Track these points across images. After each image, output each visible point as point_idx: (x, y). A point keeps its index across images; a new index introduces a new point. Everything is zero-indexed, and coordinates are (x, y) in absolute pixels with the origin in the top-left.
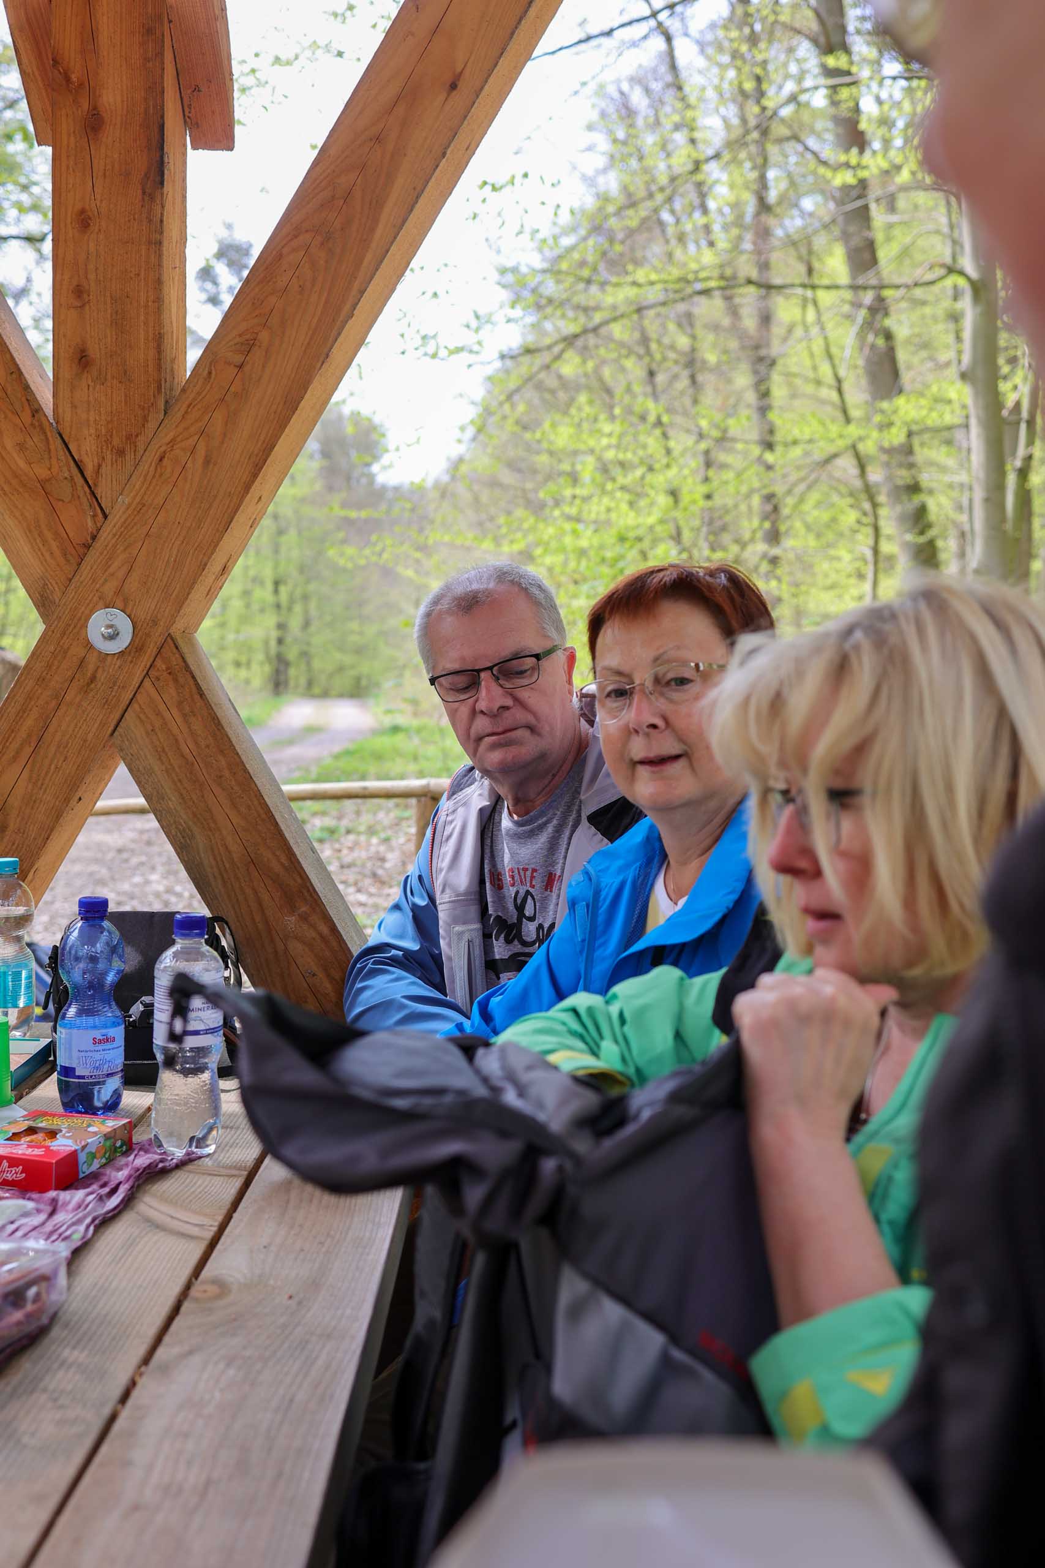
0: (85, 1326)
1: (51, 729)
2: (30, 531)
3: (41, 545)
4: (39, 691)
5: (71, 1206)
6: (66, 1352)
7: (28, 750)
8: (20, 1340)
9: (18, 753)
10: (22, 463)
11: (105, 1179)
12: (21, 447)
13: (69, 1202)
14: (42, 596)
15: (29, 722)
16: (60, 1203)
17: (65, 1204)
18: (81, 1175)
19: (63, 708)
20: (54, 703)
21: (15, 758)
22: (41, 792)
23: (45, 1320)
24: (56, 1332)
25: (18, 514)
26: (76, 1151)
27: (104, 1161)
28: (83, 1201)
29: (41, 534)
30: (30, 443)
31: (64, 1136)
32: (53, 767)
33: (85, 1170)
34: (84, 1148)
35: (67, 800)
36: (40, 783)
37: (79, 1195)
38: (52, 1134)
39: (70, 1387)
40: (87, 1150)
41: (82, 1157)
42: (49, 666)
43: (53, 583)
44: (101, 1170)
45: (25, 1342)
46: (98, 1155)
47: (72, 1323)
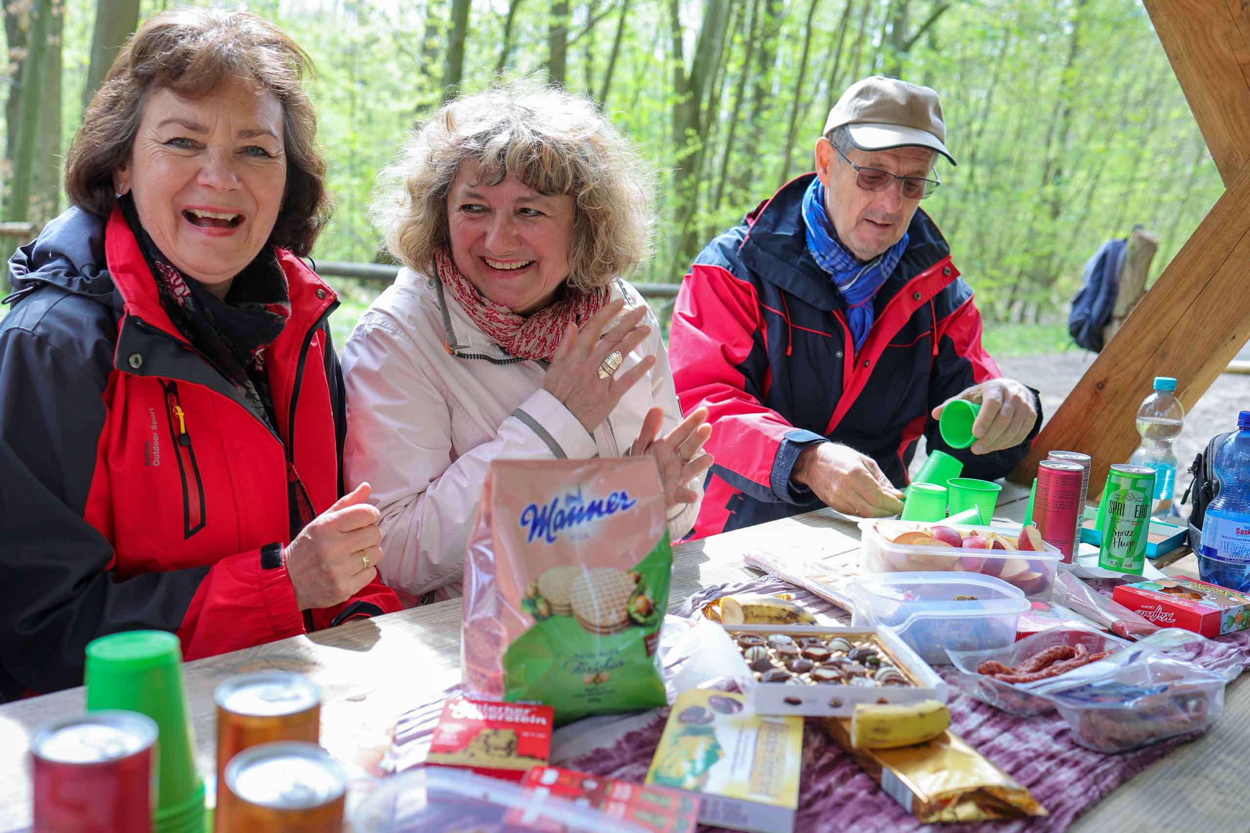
0: (1237, 742)
1: (1218, 276)
2: (1225, 108)
3: (1232, 121)
4: (1213, 244)
5: (1214, 653)
6: (1222, 756)
7: (1195, 292)
8: (1185, 735)
9: (1186, 294)
10: (1226, 51)
11: (1243, 640)
12: (1227, 36)
13: (1213, 650)
14: (1226, 163)
15: (1200, 269)
16: (1205, 648)
17: (1210, 651)
18: (1222, 633)
19: (1232, 259)
20: (1224, 255)
21: (1182, 298)
22: (1201, 328)
23: (1203, 727)
24: (1210, 739)
25: (1215, 93)
26: (1220, 612)
27: (1241, 627)
28: (1226, 652)
29: (1234, 111)
30: (1236, 32)
31: (1209, 598)
32: (1215, 308)
33: (1224, 629)
34: (1227, 611)
35: (1223, 337)
36: (1201, 320)
37: (1222, 646)
38: (1198, 596)
39: (1228, 781)
40: (1229, 614)
41: (1224, 619)
42: (1225, 223)
43: (1239, 152)
44: (1238, 633)
45: (1188, 738)
46: (1237, 620)
47: (1225, 737)
